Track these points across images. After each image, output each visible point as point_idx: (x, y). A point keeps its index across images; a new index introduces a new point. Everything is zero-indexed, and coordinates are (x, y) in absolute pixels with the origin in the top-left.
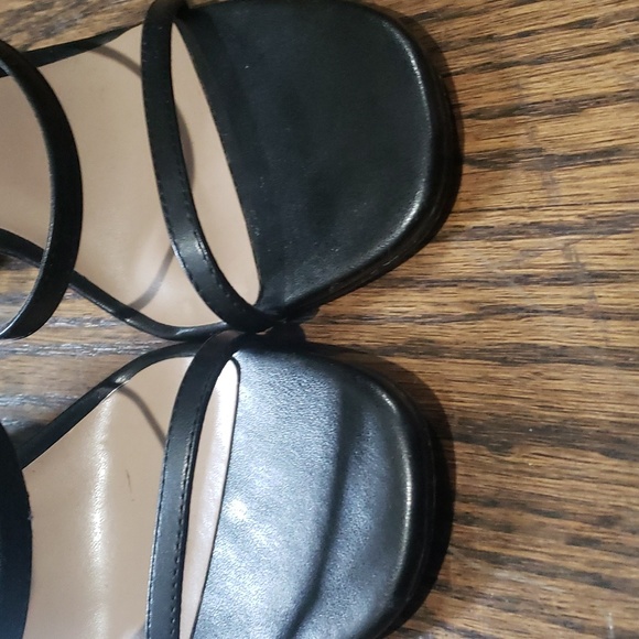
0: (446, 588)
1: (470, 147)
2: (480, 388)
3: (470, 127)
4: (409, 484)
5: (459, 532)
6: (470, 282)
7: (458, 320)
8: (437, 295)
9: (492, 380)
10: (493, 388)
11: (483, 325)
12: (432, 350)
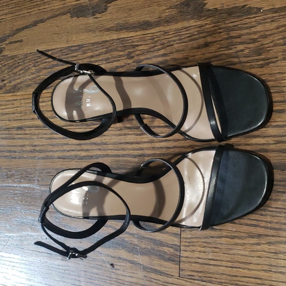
0: (271, 200)
1: (275, 108)
2: (278, 158)
3: (275, 104)
4: (266, 182)
5: (275, 188)
6: (275, 136)
7: (272, 144)
8: (266, 139)
9: (281, 156)
10: (281, 158)
11: (278, 145)
12: (266, 151)
